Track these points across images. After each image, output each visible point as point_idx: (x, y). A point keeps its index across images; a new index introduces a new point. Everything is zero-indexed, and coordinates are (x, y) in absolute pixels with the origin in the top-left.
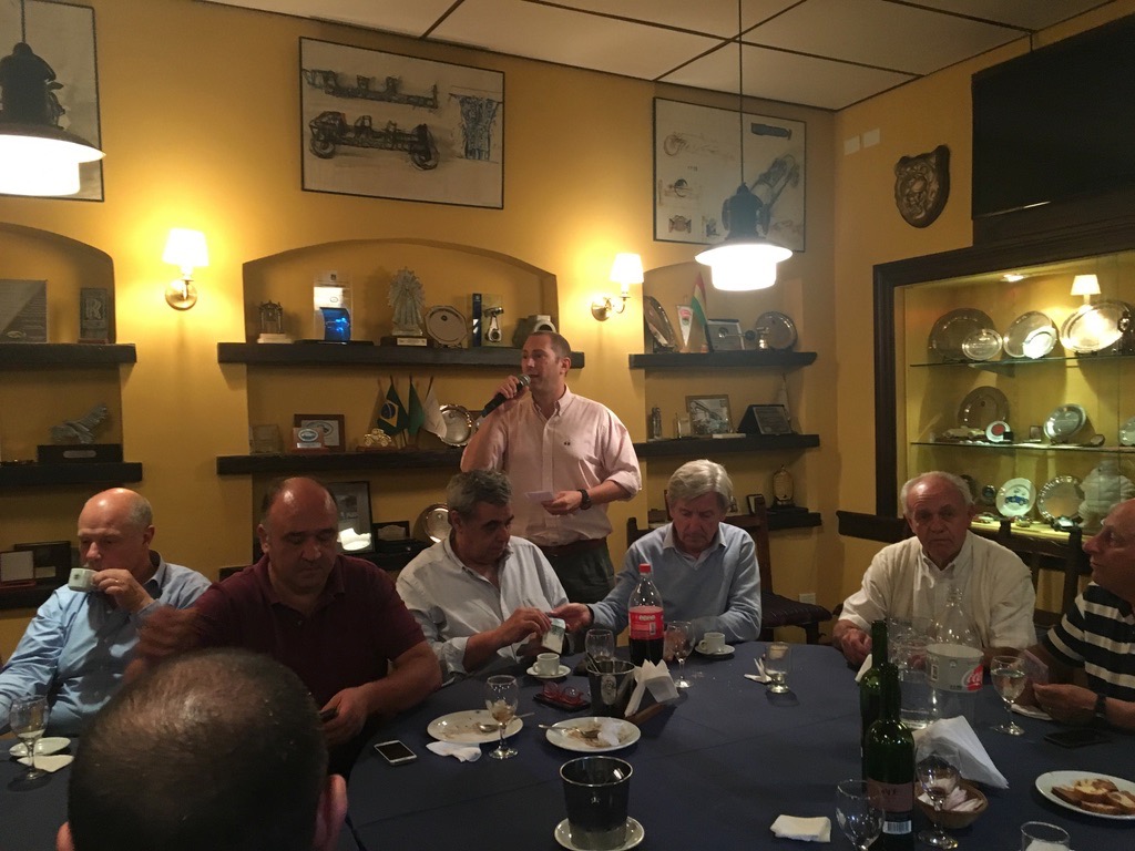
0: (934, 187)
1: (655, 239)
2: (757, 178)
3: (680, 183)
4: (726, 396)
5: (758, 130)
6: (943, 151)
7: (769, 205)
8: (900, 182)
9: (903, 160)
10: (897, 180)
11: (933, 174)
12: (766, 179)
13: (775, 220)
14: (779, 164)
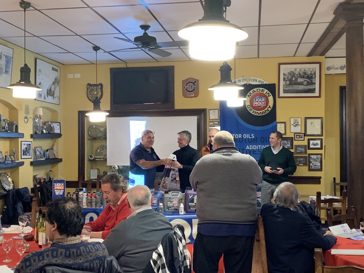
0: (100, 94)
1: (35, 100)
2: (52, 83)
3: (40, 83)
4: (41, 147)
5: (53, 69)
6: (101, 85)
7: (54, 91)
8: (89, 90)
9: (89, 84)
10: (87, 89)
11: (99, 90)
12: (54, 83)
13: (55, 96)
14: (56, 79)
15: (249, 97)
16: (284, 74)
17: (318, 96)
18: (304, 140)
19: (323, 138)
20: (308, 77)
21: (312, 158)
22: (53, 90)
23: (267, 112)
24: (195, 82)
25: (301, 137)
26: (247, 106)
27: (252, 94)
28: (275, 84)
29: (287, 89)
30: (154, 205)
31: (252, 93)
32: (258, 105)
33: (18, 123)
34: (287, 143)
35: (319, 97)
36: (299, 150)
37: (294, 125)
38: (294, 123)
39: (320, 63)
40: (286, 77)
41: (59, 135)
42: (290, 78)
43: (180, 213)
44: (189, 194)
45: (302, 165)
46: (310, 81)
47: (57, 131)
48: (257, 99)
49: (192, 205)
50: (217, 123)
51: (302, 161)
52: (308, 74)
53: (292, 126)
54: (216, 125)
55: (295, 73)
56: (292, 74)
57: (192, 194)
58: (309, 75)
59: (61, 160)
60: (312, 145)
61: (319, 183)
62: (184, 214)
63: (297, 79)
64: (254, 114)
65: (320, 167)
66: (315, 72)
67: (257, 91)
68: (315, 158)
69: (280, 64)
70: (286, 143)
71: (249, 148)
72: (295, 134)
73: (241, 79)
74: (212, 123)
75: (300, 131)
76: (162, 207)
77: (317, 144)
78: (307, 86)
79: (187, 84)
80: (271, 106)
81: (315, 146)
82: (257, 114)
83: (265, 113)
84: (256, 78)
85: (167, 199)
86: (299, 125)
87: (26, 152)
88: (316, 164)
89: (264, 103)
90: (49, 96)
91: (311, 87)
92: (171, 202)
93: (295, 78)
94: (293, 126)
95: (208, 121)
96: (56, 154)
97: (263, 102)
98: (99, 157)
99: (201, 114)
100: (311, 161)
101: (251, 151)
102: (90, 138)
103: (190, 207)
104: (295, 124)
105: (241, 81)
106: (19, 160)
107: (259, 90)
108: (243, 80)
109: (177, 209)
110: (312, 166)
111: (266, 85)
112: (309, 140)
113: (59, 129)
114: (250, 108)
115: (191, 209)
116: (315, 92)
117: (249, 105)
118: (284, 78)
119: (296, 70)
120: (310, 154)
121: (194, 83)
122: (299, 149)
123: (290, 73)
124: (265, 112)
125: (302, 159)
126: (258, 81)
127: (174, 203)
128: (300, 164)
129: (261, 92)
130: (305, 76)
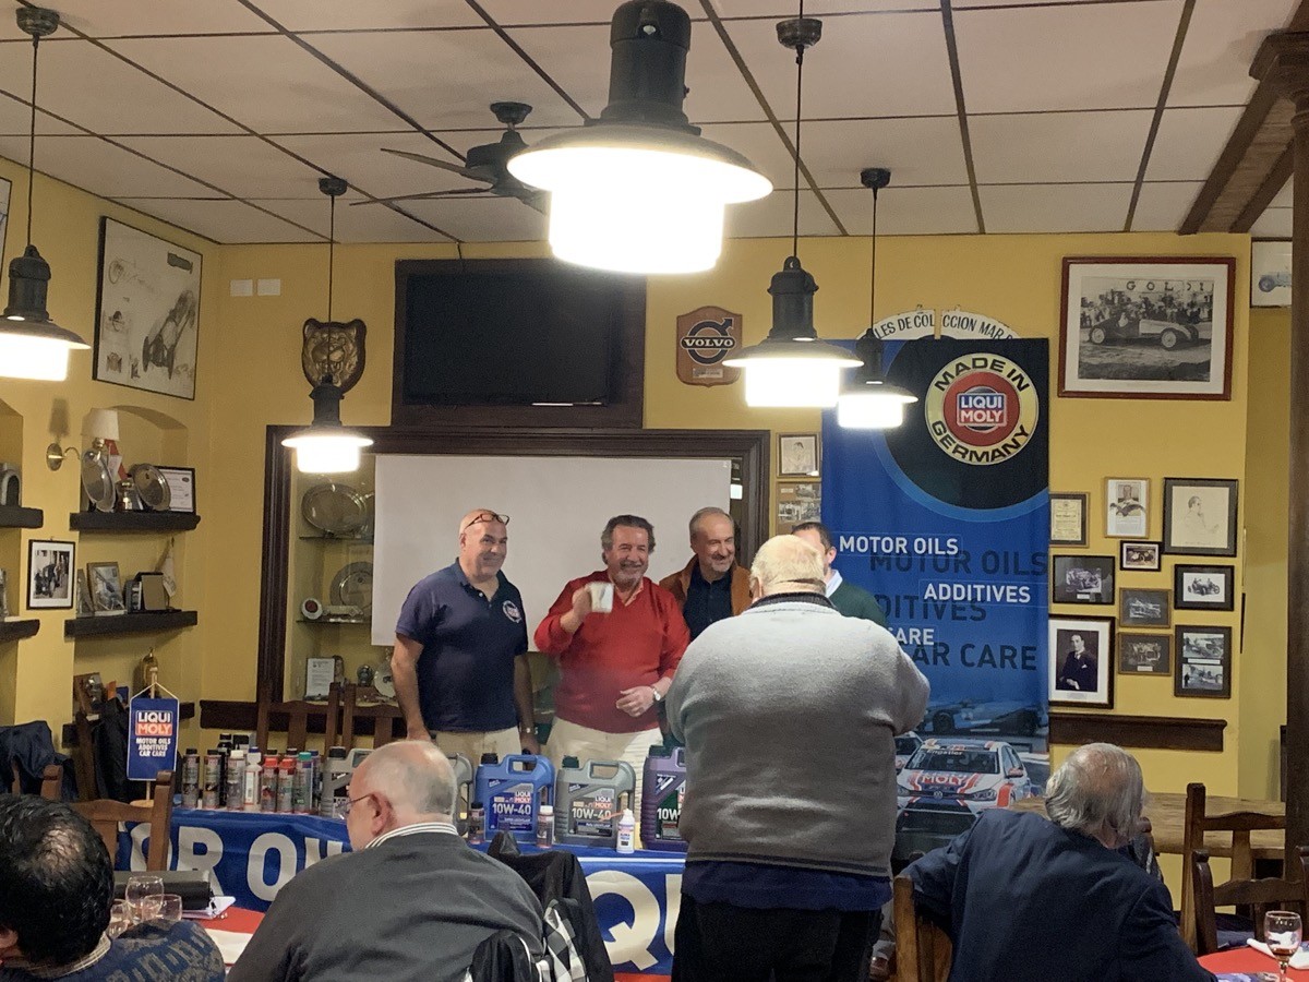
0: (355, 360)
1: (95, 377)
2: (167, 315)
3: (117, 315)
5: (173, 260)
6: (360, 326)
7: (174, 346)
8: (311, 346)
9: (312, 322)
10: (306, 341)
11: (351, 345)
12: (173, 316)
13: (176, 363)
14: (182, 300)
15: (943, 389)
16: (1083, 300)
17: (1220, 391)
18: (1159, 570)
19: (1236, 562)
20: (1181, 316)
21: (1192, 643)
22: (168, 340)
23: (1014, 452)
24: (729, 322)
25: (1149, 558)
26: (934, 425)
27: (952, 377)
28: (1045, 341)
29: (1095, 361)
30: (521, 811)
31: (954, 374)
32: (974, 422)
33: (19, 469)
34: (1091, 580)
35: (1226, 396)
36: (1137, 608)
37: (1119, 508)
38: (1120, 500)
39: (1231, 263)
40: (1091, 313)
41: (188, 520)
42: (1107, 317)
43: (621, 849)
44: (660, 772)
45: (1150, 669)
46: (1188, 334)
47: (180, 502)
48: (974, 397)
49: (669, 819)
50: (809, 488)
51: (1150, 654)
52: (1180, 304)
53: (1112, 513)
54: (807, 496)
55: (1129, 299)
56: (1116, 301)
57: (673, 773)
58: (1185, 307)
59: (190, 619)
60: (1189, 589)
61: (1217, 746)
62: (637, 854)
63: (1134, 323)
64: (958, 457)
65: (1220, 681)
66: (1211, 297)
67: (974, 366)
68: (1203, 644)
69: (1066, 263)
70: (1084, 581)
71: (938, 595)
72: (1122, 543)
73: (912, 315)
74: (791, 491)
75: (1142, 534)
76: (551, 819)
77: (1210, 588)
78: (1178, 353)
79: (693, 333)
80: (1030, 427)
81: (1202, 593)
82: (971, 459)
83: (1001, 454)
84: (970, 316)
85: (572, 789)
86: (1141, 508)
87: (48, 582)
88: (1207, 669)
89: (1002, 415)
90: (150, 364)
91: (1192, 356)
92: (588, 801)
93: (1128, 316)
94: (1115, 510)
95: (774, 479)
96: (171, 594)
97: (997, 409)
98: (342, 609)
99: (748, 451)
100: (1185, 655)
101: (944, 606)
102: (311, 534)
103: (660, 825)
104: (1123, 505)
105: (912, 324)
106: (17, 615)
107: (982, 363)
108: (918, 321)
109: (609, 833)
110: (1187, 677)
111: (1009, 341)
112: (1179, 570)
113: (190, 495)
114: (944, 435)
115: (666, 832)
116: (1209, 376)
117: (940, 422)
118: (1084, 318)
119: (1132, 284)
120: (1181, 629)
121: (722, 330)
122: (1138, 603)
123: (1110, 298)
124: (1002, 451)
125: (1148, 648)
126: (978, 327)
127: (599, 805)
128: (1140, 668)
129: (988, 369)
130: (1169, 311)
